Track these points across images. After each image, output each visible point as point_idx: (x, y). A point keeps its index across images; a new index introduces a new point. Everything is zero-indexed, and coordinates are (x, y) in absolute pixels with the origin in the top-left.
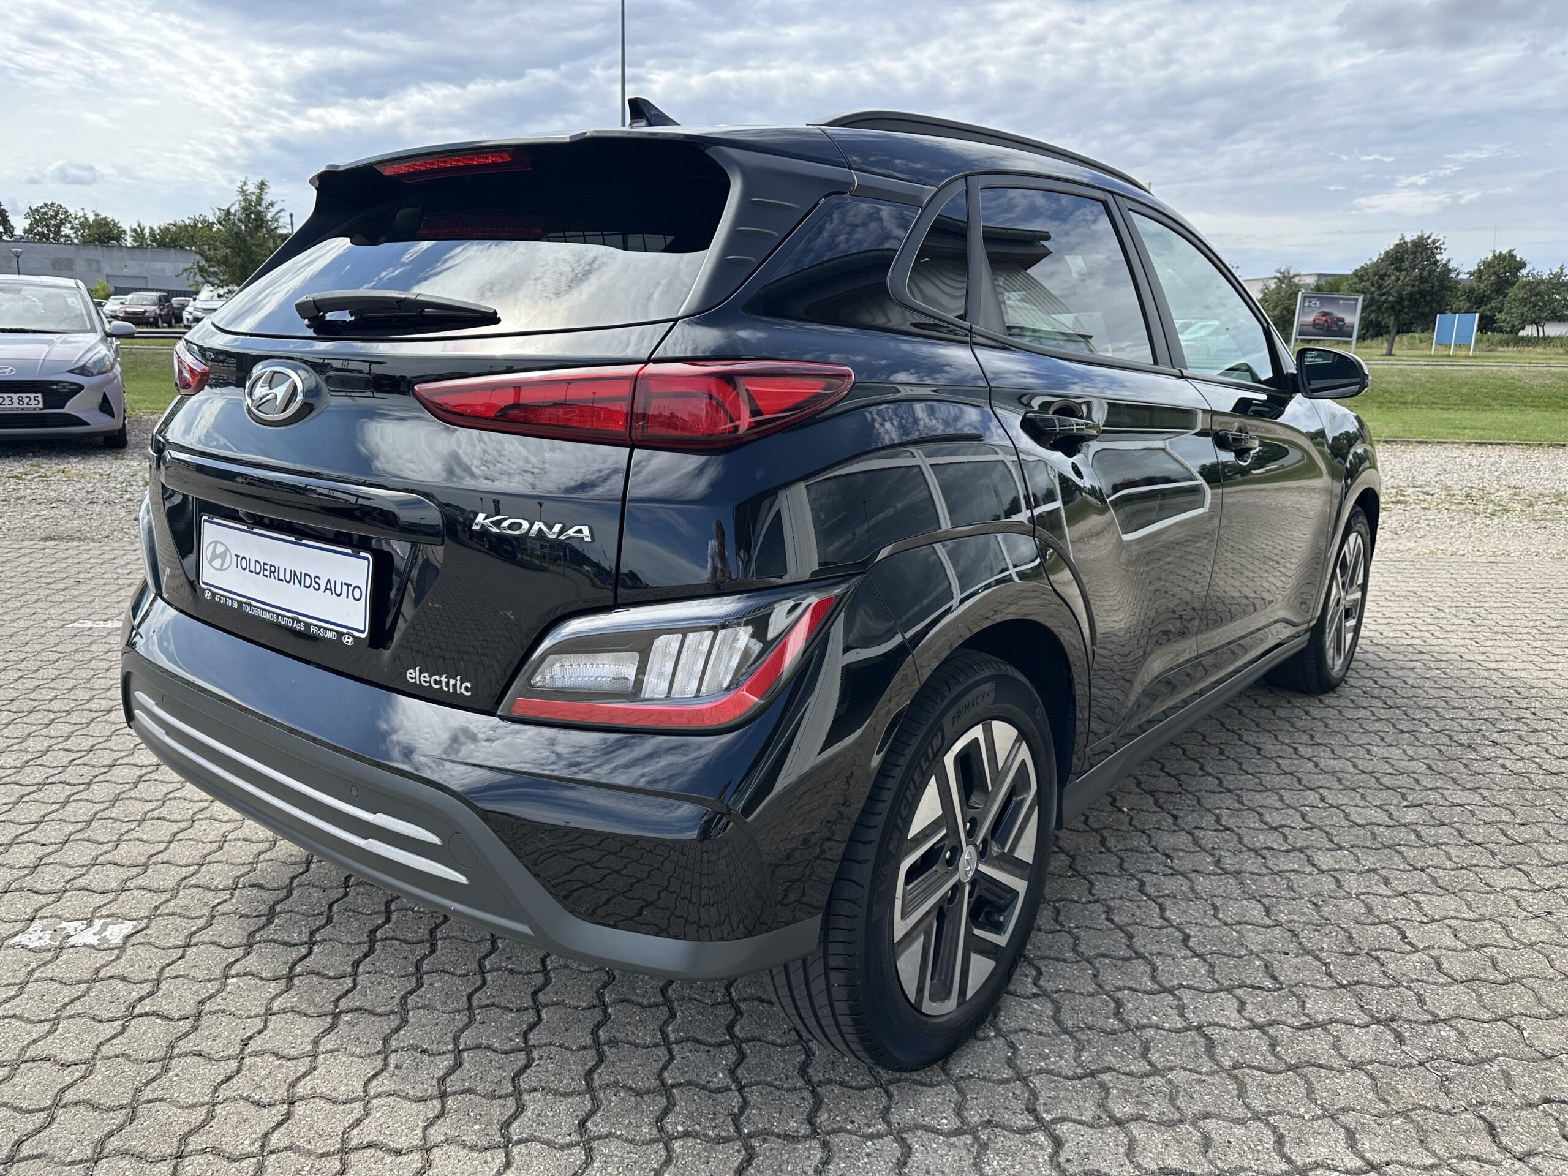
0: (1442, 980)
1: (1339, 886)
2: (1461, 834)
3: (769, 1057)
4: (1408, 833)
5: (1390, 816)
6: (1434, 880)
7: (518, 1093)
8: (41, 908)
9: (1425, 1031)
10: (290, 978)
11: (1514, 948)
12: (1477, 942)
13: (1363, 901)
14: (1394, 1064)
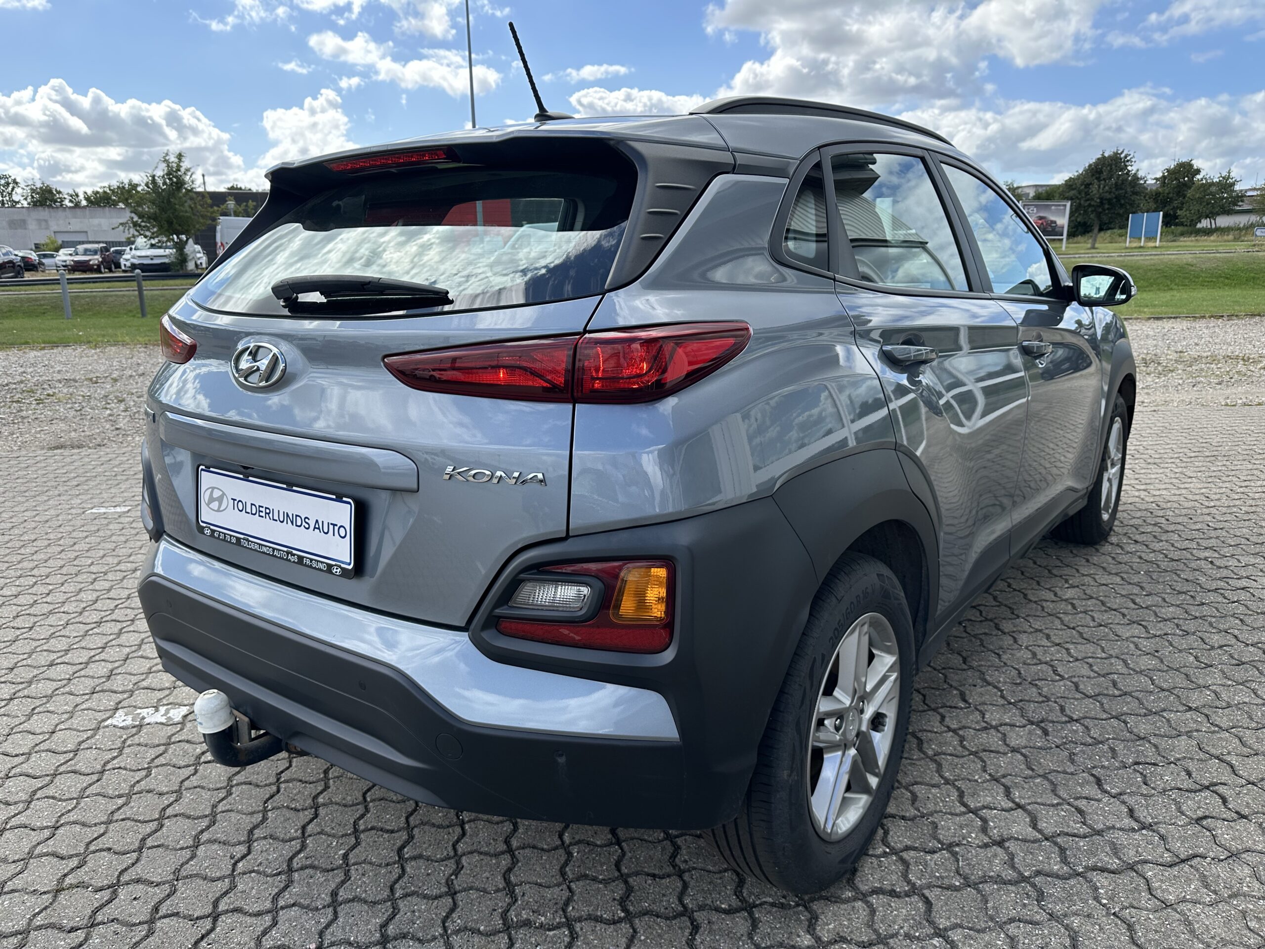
0: (1078, 696)
1: (1015, 640)
2: (1103, 603)
4: (1066, 605)
5: (1056, 595)
6: (1081, 634)
8: (120, 702)
9: (1062, 728)
11: (1130, 674)
12: (1105, 672)
13: (1030, 651)
14: (1040, 748)
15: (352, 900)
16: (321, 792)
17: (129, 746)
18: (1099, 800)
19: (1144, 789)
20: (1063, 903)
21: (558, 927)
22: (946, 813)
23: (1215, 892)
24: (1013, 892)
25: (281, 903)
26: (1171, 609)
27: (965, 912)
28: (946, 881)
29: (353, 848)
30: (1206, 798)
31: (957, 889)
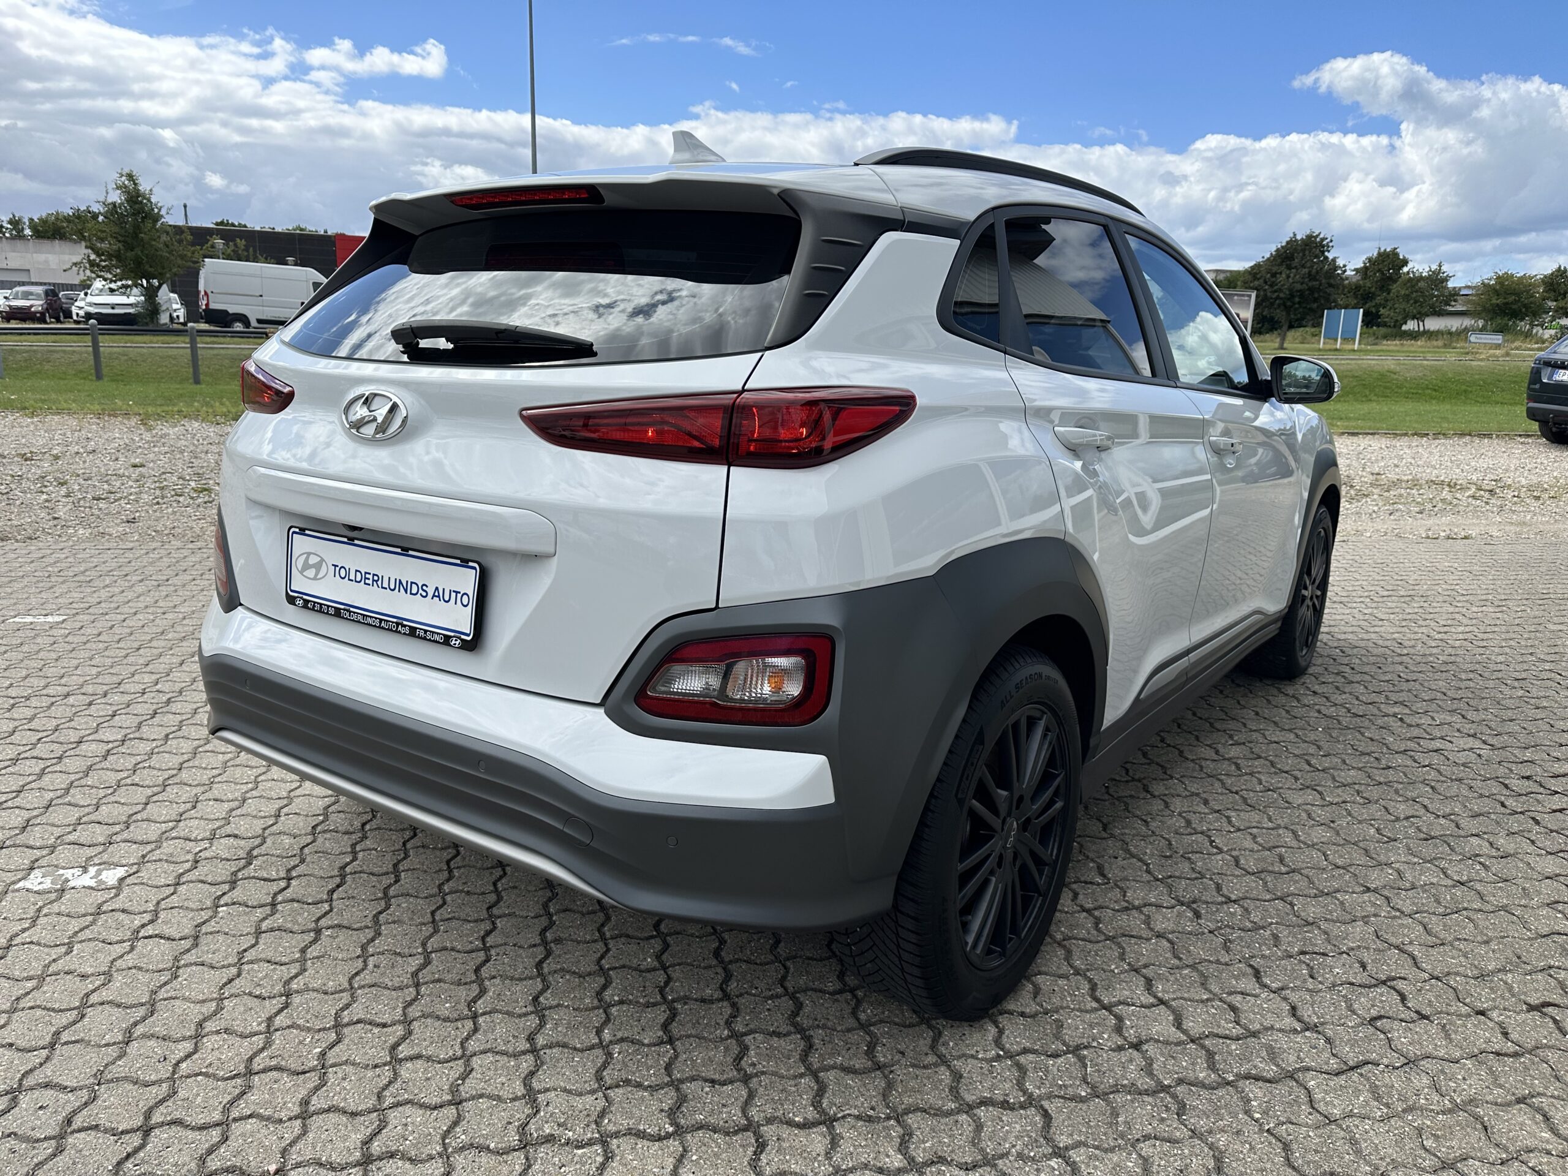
0: (1238, 872)
1: (1167, 805)
2: (1272, 764)
3: (689, 945)
4: (1229, 765)
5: (1217, 752)
7: (480, 981)
8: (37, 860)
9: (1218, 910)
10: (273, 905)
11: (1300, 848)
12: (1271, 844)
13: (1184, 818)
14: (1190, 933)
15: (328, 1110)
16: (296, 976)
17: (46, 915)
18: (1256, 996)
19: (1310, 982)
20: (1208, 1117)
21: (590, 1143)
22: (1073, 1010)
23: (1387, 1105)
24: (1150, 1104)
25: (235, 1113)
26: (1352, 772)
27: (1090, 1127)
28: (1070, 1091)
29: (332, 1046)
30: (1382, 995)
31: (1082, 1100)
